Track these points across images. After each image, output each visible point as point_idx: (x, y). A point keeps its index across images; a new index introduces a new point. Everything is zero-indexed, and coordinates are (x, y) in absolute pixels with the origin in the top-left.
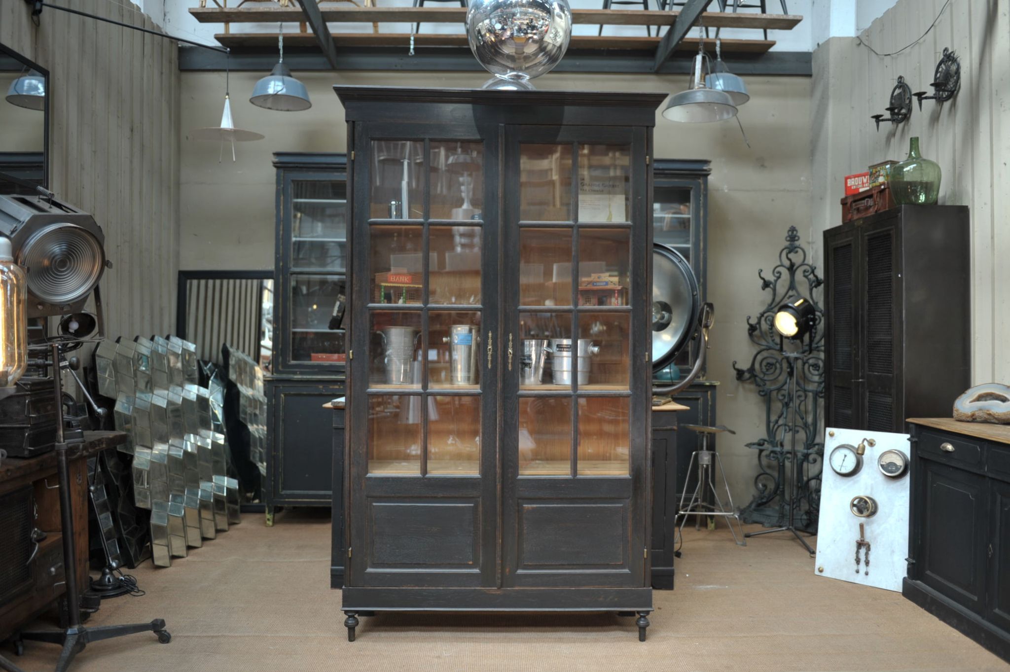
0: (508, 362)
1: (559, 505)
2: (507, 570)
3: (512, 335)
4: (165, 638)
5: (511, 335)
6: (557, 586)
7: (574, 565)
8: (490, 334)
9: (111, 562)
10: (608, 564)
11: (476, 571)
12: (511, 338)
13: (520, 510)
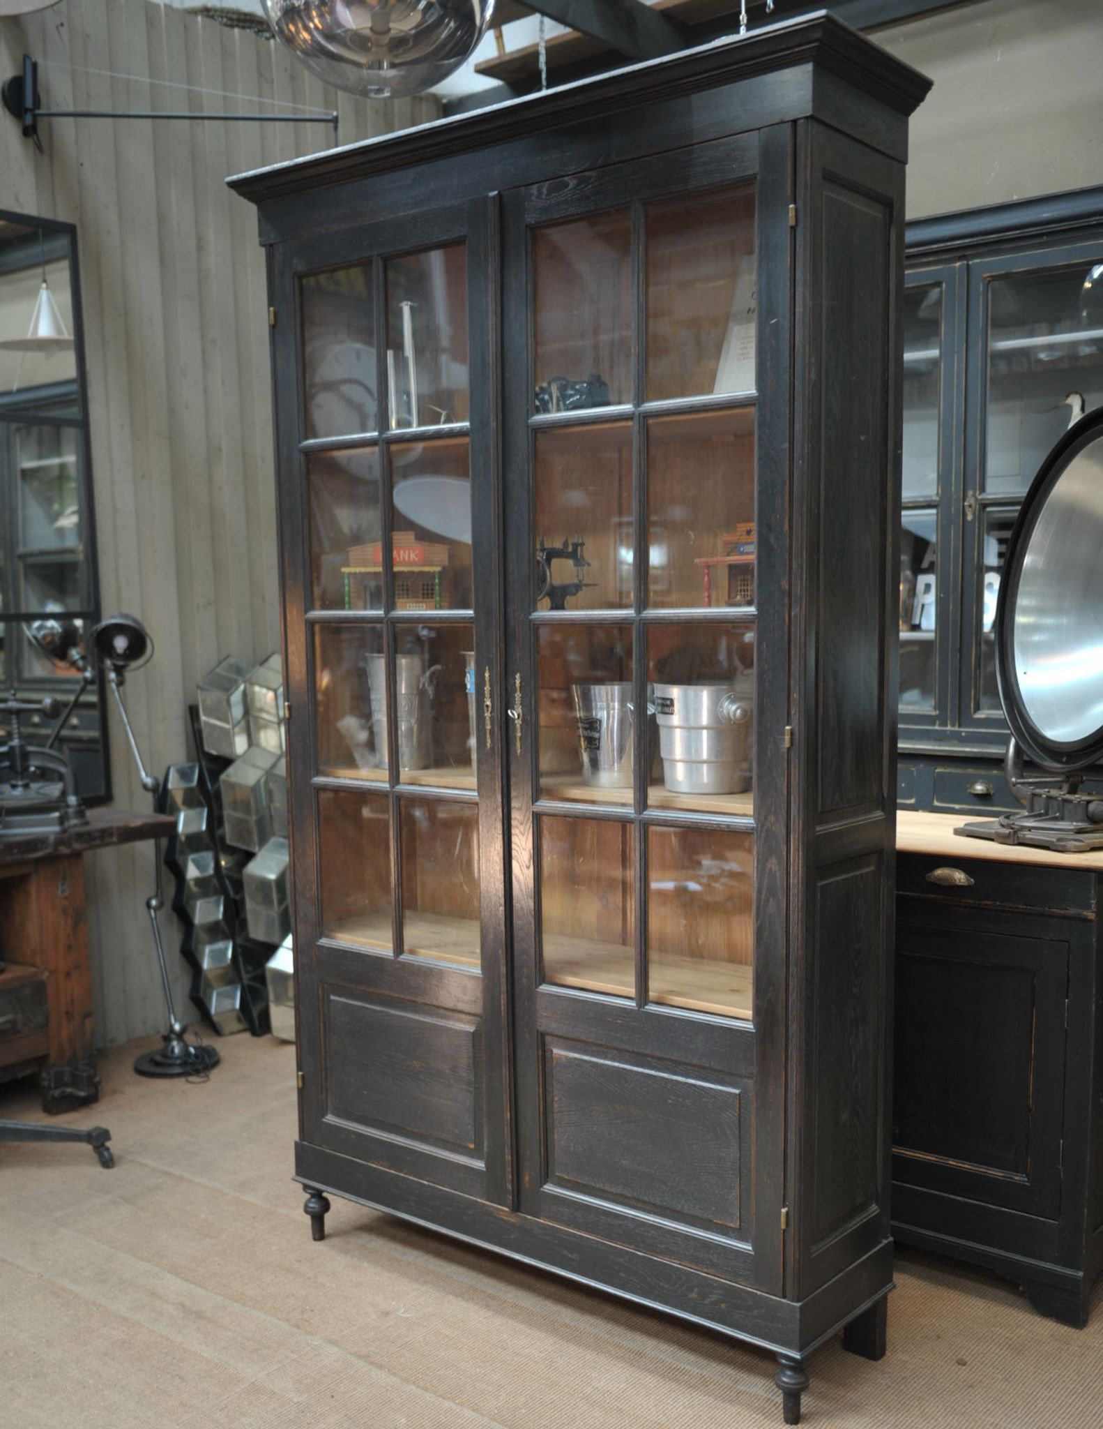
0: (515, 737)
1: (616, 1064)
2: (527, 1179)
3: (521, 677)
4: (107, 1162)
5: (518, 676)
6: (612, 1239)
7: (645, 1202)
8: (487, 675)
9: (173, 1021)
10: (711, 1221)
11: (479, 1165)
12: (518, 682)
13: (544, 1057)
